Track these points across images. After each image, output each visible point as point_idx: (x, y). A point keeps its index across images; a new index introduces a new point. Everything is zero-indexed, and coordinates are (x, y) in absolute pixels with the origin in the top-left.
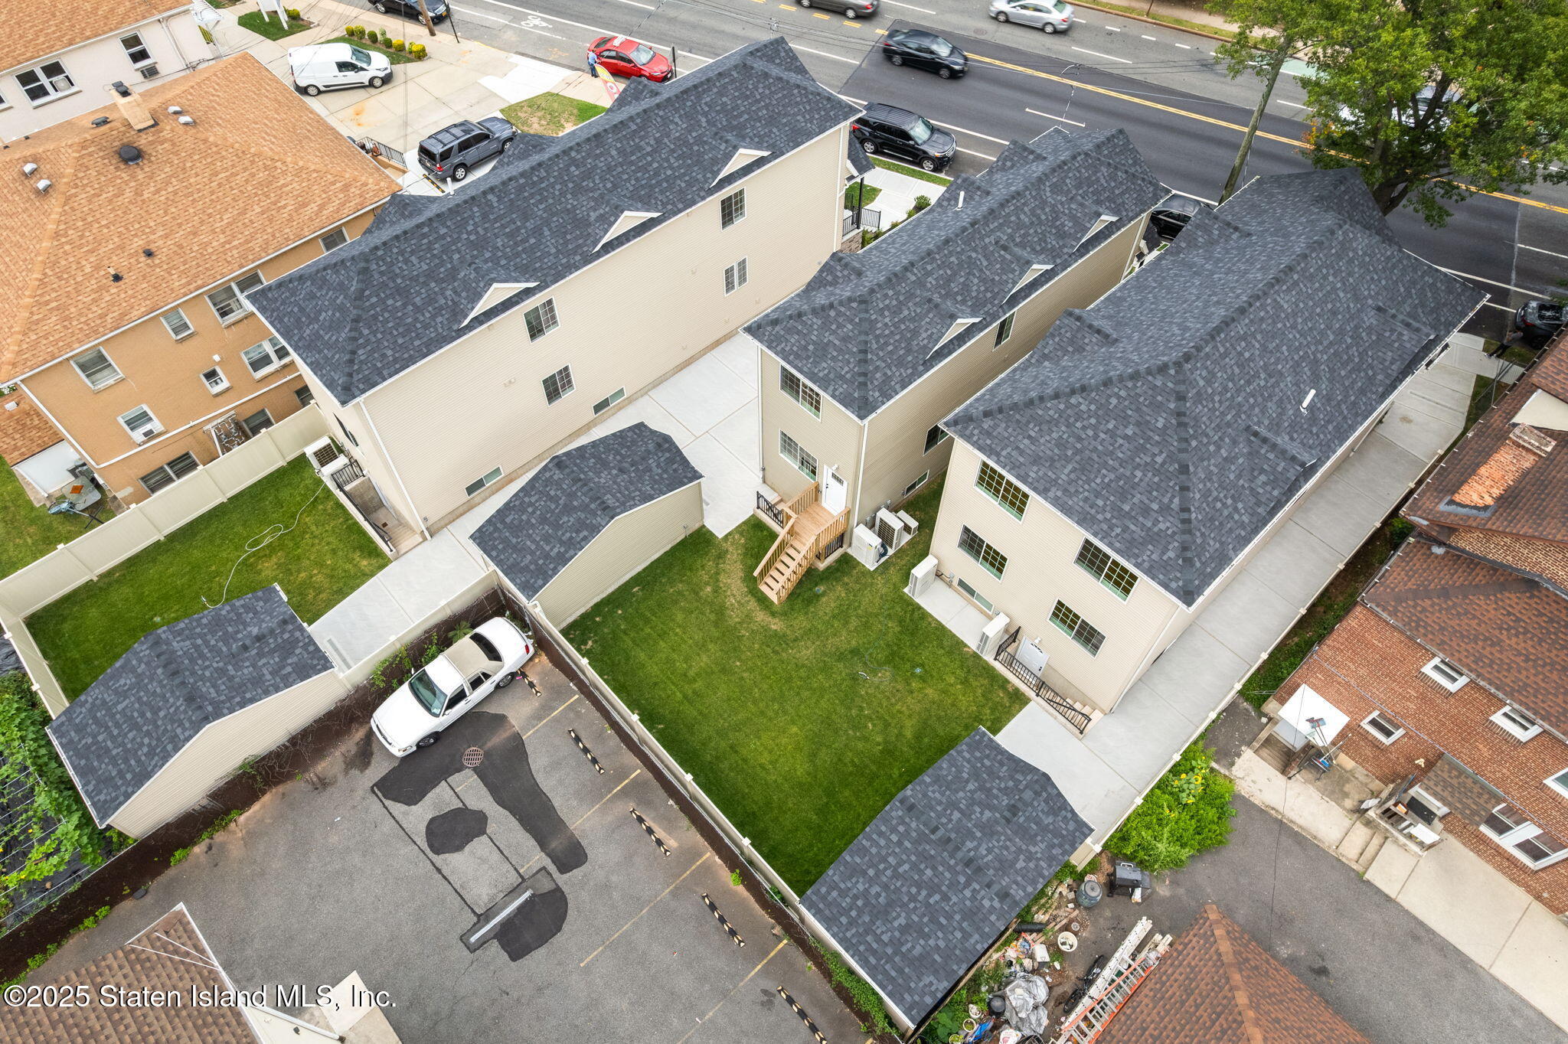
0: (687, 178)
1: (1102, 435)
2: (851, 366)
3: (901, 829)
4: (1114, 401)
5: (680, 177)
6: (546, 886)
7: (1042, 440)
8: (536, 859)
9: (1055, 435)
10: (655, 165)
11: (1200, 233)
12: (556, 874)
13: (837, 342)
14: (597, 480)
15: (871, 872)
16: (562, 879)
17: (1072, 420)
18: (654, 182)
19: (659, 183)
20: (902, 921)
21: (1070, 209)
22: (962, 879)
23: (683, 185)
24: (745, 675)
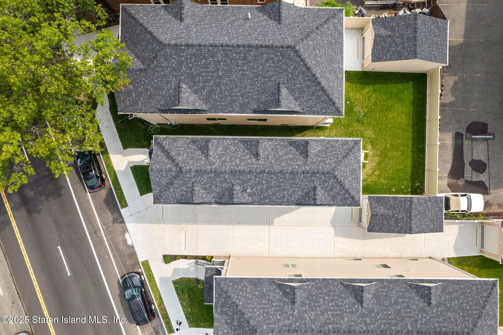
0: (320, 291)
1: (322, 60)
2: (351, 157)
3: (421, 53)
4: (313, 62)
5: (324, 293)
6: (468, 135)
7: (332, 79)
8: (466, 143)
9: (329, 76)
10: (331, 304)
11: (190, 100)
12: (465, 135)
13: (348, 168)
14: (405, 216)
15: (432, 53)
16: (464, 133)
17: (323, 73)
18: (336, 297)
19: (334, 295)
20: (435, 38)
21: (214, 154)
22: (420, 31)
23: (324, 289)
24: (389, 140)
